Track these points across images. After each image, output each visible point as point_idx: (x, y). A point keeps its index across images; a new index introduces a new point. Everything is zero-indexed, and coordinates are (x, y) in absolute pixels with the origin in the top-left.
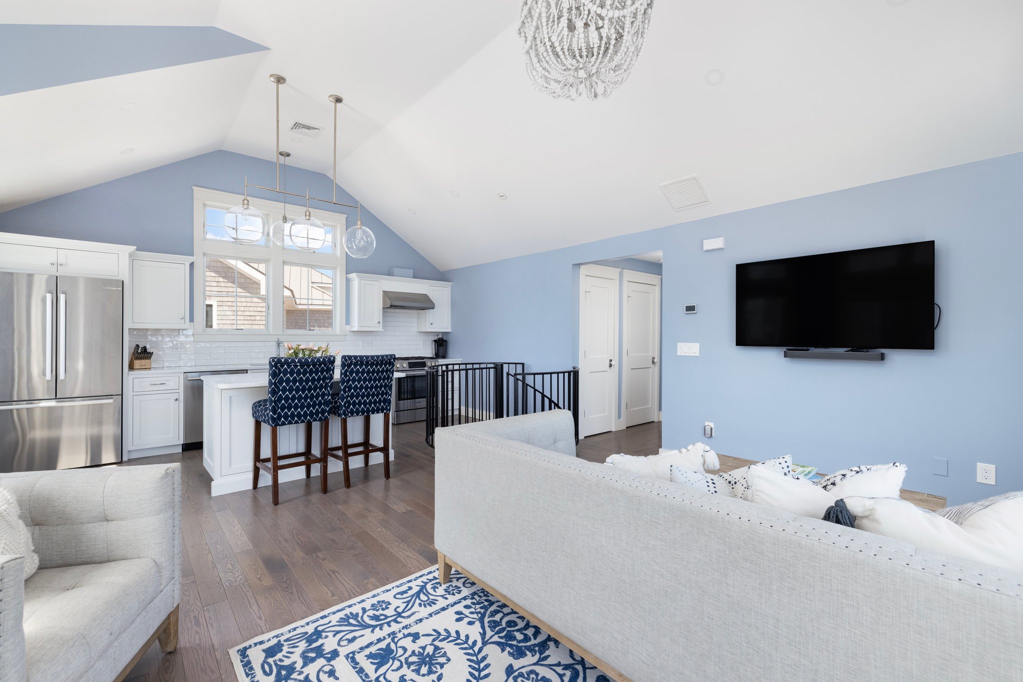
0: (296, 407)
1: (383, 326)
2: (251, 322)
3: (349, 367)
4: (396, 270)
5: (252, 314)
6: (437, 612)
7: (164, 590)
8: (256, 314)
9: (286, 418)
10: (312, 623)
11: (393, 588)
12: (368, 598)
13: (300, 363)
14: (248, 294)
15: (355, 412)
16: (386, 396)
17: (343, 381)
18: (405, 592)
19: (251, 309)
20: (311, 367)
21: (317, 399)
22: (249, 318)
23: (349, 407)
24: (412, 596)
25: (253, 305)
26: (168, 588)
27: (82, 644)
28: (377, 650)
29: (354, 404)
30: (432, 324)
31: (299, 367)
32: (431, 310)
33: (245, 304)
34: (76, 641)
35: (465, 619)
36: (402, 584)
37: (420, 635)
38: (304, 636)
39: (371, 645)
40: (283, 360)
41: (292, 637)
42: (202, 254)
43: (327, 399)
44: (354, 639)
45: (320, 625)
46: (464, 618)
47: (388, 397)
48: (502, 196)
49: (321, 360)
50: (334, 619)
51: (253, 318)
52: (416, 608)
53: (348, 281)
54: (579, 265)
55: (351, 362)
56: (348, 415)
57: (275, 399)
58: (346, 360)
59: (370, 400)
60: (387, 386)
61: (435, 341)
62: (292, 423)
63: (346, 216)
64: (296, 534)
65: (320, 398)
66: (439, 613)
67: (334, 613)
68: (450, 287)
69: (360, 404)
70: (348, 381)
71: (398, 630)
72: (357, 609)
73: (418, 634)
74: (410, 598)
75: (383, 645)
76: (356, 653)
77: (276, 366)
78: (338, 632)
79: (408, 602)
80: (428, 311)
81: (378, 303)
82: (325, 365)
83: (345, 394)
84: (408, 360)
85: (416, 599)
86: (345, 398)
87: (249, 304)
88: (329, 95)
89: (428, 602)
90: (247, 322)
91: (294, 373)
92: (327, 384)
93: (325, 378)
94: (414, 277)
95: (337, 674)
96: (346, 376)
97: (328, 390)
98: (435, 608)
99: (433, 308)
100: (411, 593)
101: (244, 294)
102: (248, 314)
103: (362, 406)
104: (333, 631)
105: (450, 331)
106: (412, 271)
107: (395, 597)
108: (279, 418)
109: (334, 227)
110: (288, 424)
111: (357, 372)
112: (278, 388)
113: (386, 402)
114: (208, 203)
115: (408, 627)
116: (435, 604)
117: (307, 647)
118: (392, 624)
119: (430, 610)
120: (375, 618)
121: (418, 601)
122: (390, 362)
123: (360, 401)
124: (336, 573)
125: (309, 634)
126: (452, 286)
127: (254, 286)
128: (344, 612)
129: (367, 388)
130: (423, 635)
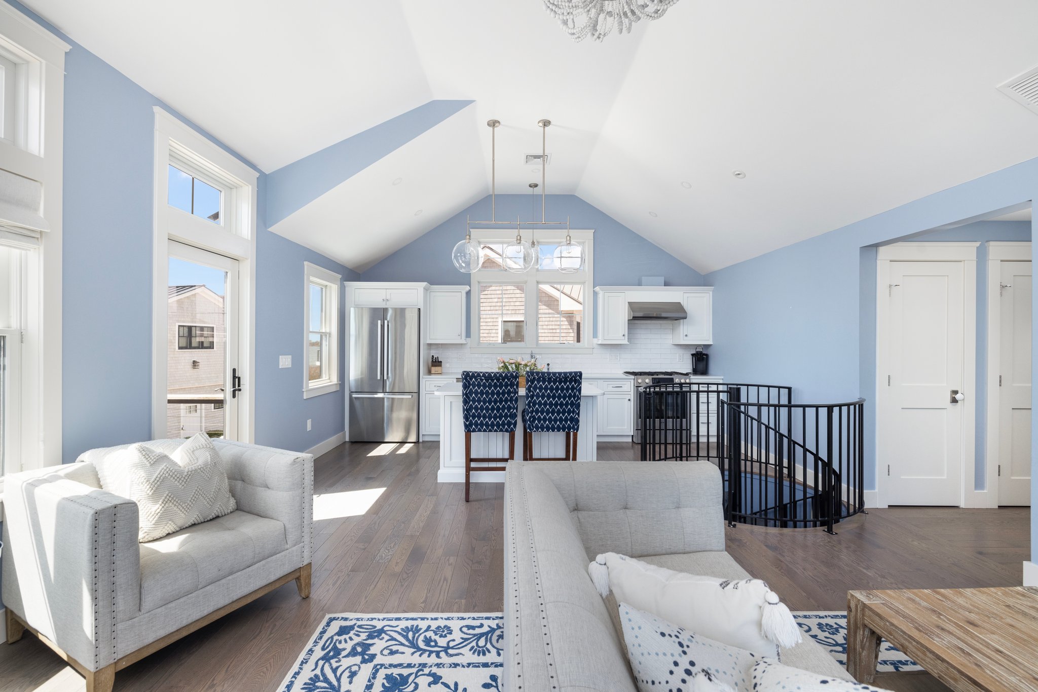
0: (485, 417)
1: (628, 339)
2: (553, 335)
3: (532, 383)
4: (644, 279)
5: (554, 327)
6: (477, 665)
7: (290, 550)
8: (557, 327)
9: (476, 426)
10: (387, 620)
11: (469, 618)
12: (442, 618)
13: (485, 377)
14: (551, 311)
15: (540, 428)
16: (573, 415)
17: (527, 396)
18: (473, 628)
19: (553, 323)
20: (495, 381)
21: (503, 411)
22: (551, 331)
23: (534, 421)
24: (474, 635)
25: (554, 319)
26: (294, 548)
27: (192, 571)
28: (397, 675)
29: (539, 419)
30: (686, 336)
31: (484, 381)
32: (685, 320)
33: (548, 319)
34: (189, 567)
35: (493, 688)
36: (480, 617)
37: (441, 681)
38: (371, 629)
39: (399, 666)
40: (471, 374)
41: (365, 625)
42: (477, 283)
43: (513, 412)
44: (397, 652)
45: (389, 626)
46: (493, 686)
47: (575, 416)
48: (739, 174)
49: (504, 375)
50: (403, 624)
51: (554, 331)
52: (465, 650)
53: (595, 294)
54: (877, 246)
55: (534, 378)
56: (533, 429)
57: (467, 408)
58: (529, 376)
59: (556, 417)
60: (574, 404)
61: (693, 355)
62: (481, 431)
63: (593, 231)
64: (456, 533)
65: (506, 411)
66: (479, 667)
67: (407, 619)
68: (711, 293)
69: (545, 419)
70: (532, 397)
71: (430, 665)
72: (423, 625)
73: (441, 678)
74: (471, 636)
75: (405, 672)
76: (383, 668)
77: (466, 379)
78: (393, 639)
79: (466, 640)
80: (682, 321)
81: (623, 315)
82: (509, 380)
83: (530, 408)
84: (653, 375)
85: (475, 640)
86: (529, 412)
87: (551, 319)
88: (538, 121)
89: (481, 649)
90: (549, 335)
91: (481, 386)
92: (512, 397)
93: (509, 393)
94: (666, 284)
95: (355, 679)
96: (530, 391)
97: (513, 404)
98: (482, 659)
99: (685, 318)
100: (478, 631)
101: (547, 311)
102: (551, 327)
103: (547, 422)
104: (390, 636)
105: (710, 343)
106: (663, 278)
107: (461, 629)
108: (471, 425)
109: (584, 243)
110: (478, 431)
111: (541, 388)
112: (469, 398)
113: (573, 421)
114: (481, 240)
115: (441, 666)
116: (484, 654)
117: (363, 640)
118: (434, 655)
119: (476, 659)
120: (428, 641)
121: (474, 644)
122: (575, 379)
123: (545, 417)
124: (445, 582)
125: (376, 629)
126: (713, 291)
127: (556, 303)
128: (415, 623)
129: (551, 404)
130: (442, 683)
